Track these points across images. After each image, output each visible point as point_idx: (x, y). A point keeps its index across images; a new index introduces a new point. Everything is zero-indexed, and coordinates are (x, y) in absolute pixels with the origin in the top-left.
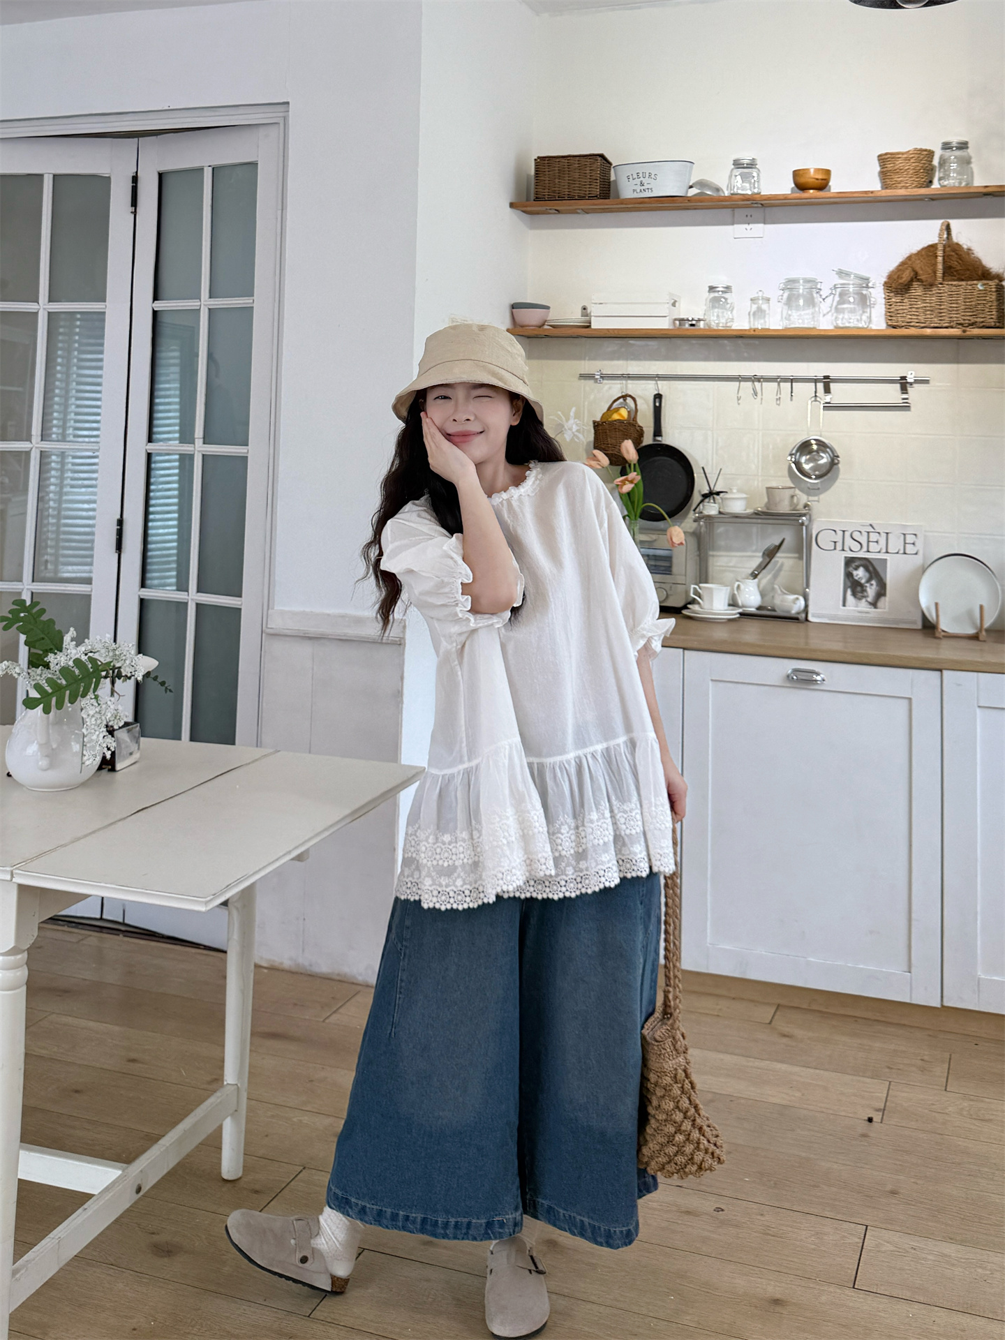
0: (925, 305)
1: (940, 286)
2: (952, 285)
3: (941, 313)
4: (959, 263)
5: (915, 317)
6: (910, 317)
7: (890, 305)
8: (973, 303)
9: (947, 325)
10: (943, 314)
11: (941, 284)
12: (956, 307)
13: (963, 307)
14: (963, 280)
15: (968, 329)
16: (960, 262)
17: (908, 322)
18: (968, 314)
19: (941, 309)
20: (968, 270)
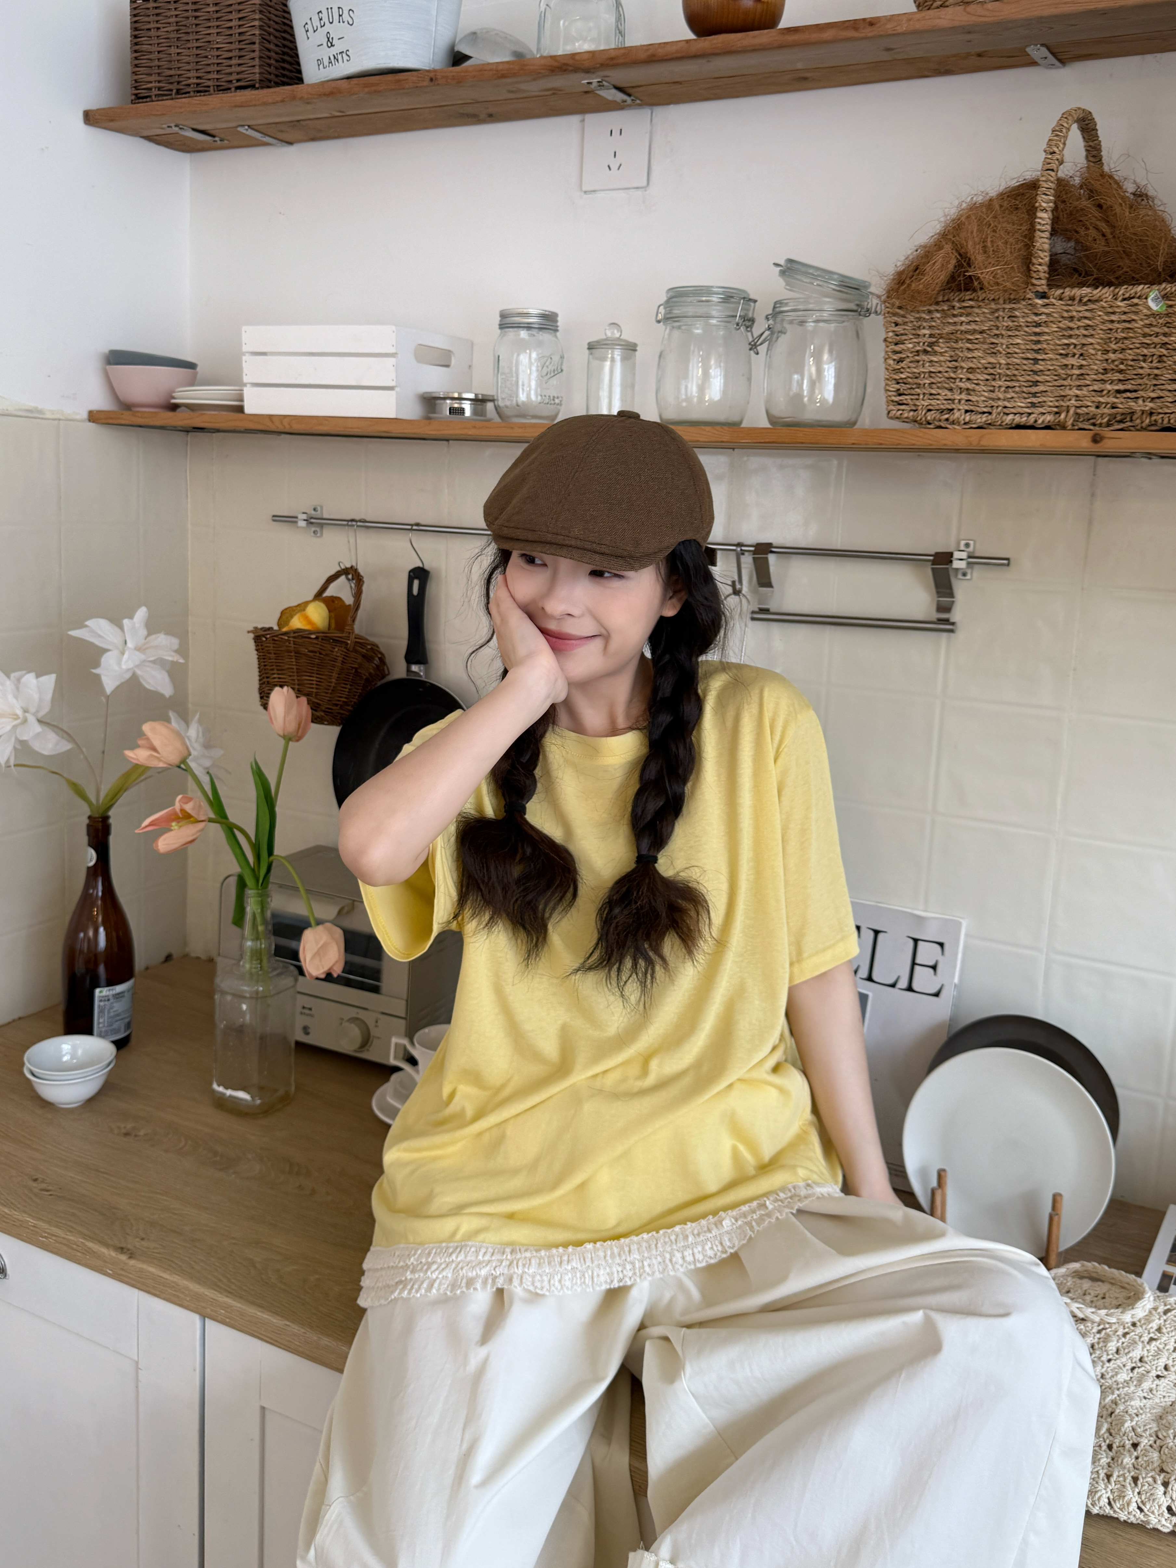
0: (992, 360)
1: (1040, 302)
2: (1072, 299)
3: (1036, 383)
4: (1104, 235)
5: (964, 396)
6: (949, 393)
7: (901, 360)
8: (1129, 355)
9: (1049, 418)
10: (1041, 388)
11: (1044, 296)
12: (1081, 367)
13: (1098, 366)
14: (1110, 284)
15: (1106, 432)
16: (1107, 230)
17: (942, 412)
18: (1109, 387)
19: (1035, 372)
20: (1128, 255)
